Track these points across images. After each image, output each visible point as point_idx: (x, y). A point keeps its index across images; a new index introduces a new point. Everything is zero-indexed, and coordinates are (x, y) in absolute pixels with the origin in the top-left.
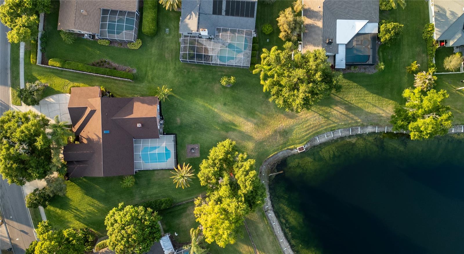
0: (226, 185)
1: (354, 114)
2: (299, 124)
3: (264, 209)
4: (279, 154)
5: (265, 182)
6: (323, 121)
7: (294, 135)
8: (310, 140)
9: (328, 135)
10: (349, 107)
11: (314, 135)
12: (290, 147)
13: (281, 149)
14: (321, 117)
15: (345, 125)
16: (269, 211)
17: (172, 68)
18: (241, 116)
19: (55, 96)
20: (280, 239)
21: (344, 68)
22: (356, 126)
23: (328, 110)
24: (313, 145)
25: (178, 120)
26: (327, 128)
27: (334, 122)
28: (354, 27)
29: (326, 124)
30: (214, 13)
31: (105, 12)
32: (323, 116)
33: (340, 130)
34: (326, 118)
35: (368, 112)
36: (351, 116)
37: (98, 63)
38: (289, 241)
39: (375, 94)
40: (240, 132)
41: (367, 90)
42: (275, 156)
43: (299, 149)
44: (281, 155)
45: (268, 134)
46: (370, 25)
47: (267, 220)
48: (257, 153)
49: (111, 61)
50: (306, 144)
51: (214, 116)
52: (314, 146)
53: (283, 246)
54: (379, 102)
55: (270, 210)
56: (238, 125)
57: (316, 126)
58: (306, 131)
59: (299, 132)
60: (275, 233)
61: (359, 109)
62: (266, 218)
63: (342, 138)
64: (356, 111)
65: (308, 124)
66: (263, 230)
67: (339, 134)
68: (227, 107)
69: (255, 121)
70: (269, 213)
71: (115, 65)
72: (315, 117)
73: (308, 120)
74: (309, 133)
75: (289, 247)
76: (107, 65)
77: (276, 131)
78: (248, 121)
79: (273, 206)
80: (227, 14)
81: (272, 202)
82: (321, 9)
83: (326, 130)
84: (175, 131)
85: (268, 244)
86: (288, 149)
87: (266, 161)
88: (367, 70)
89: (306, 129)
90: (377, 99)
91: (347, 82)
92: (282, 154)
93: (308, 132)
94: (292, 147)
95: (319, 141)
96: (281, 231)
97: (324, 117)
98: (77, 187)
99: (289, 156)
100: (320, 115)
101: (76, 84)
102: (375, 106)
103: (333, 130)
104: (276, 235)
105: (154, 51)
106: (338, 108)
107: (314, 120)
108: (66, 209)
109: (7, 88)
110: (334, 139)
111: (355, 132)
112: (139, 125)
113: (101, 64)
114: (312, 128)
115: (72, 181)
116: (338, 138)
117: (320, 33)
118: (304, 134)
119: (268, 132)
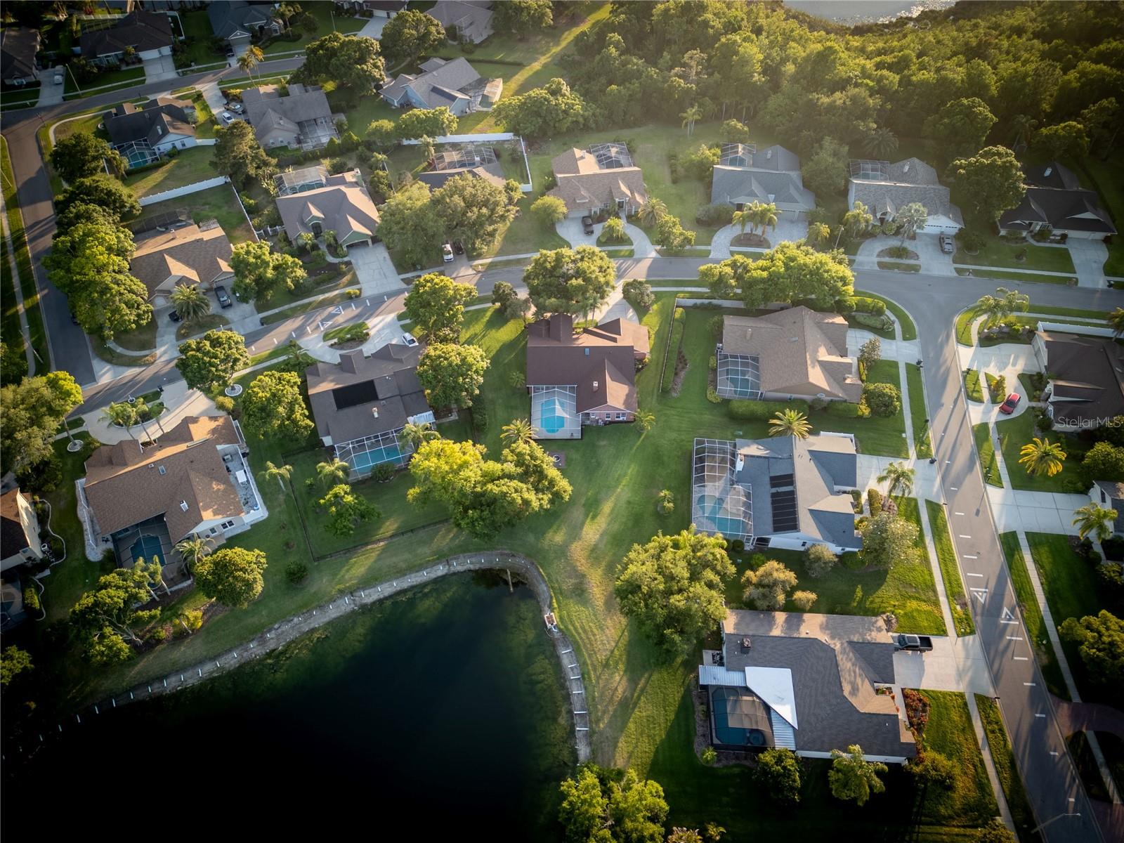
0: (502, 470)
1: (614, 716)
2: (595, 615)
3: (452, 559)
4: (543, 585)
5: (497, 563)
6: (601, 657)
7: (575, 609)
8: (566, 637)
9: (575, 670)
10: (627, 706)
11: (576, 642)
12: (554, 601)
13: (552, 587)
14: (608, 653)
15: (594, 700)
16: (447, 567)
17: (683, 437)
18: (609, 524)
19: (636, 318)
20: (397, 581)
21: (701, 682)
22: (590, 721)
23: (621, 666)
24: (556, 643)
25: (602, 443)
26: (587, 665)
27: (598, 678)
28: (781, 700)
29: (596, 663)
30: (772, 479)
31: (756, 359)
32: (611, 656)
33: (583, 691)
34: (607, 662)
35: (618, 742)
36: (610, 708)
37: (683, 357)
38: (391, 597)
39: (655, 756)
40: (583, 524)
41: (662, 742)
42: (539, 578)
43: (551, 616)
44: (542, 588)
45: (578, 564)
46: (790, 734)
47: (433, 560)
48: (547, 548)
49: (686, 370)
50: (560, 630)
51: (609, 487)
52: (554, 646)
53: (386, 585)
54: (638, 765)
55: (449, 569)
56: (596, 521)
57: (592, 645)
58: (583, 628)
59: (580, 615)
60: (410, 573)
61: (625, 723)
62: (438, 559)
63: (568, 697)
64: (619, 719)
65: (595, 630)
66: (419, 551)
67: (576, 691)
68: (624, 506)
69: (602, 546)
70: (444, 567)
71: (682, 374)
72: (609, 643)
73: (603, 630)
74: (579, 634)
75: (382, 596)
76: (680, 366)
77: (584, 576)
78: (602, 535)
79: (454, 574)
80: (773, 495)
81: (462, 572)
82: (803, 635)
83: (585, 663)
84: (586, 438)
85: (394, 559)
86: (551, 597)
87: (533, 564)
88: (701, 739)
89: (587, 628)
90: (644, 760)
91: (675, 701)
92: (544, 591)
93: (581, 631)
94: (555, 605)
95: (564, 652)
96: (410, 584)
97: (608, 659)
98: (513, 337)
99: (538, 602)
100: (612, 652)
101: (653, 336)
102: (630, 757)
103: (584, 677)
104: (406, 575)
105: (707, 417)
106: (624, 682)
107: (602, 641)
108: (485, 326)
109: (644, 276)
110: (566, 681)
111: (579, 721)
112: (596, 384)
113: (682, 360)
114: (588, 638)
115: (523, 331)
116: (568, 689)
117: (761, 632)
118: (577, 624)
119: (582, 565)
